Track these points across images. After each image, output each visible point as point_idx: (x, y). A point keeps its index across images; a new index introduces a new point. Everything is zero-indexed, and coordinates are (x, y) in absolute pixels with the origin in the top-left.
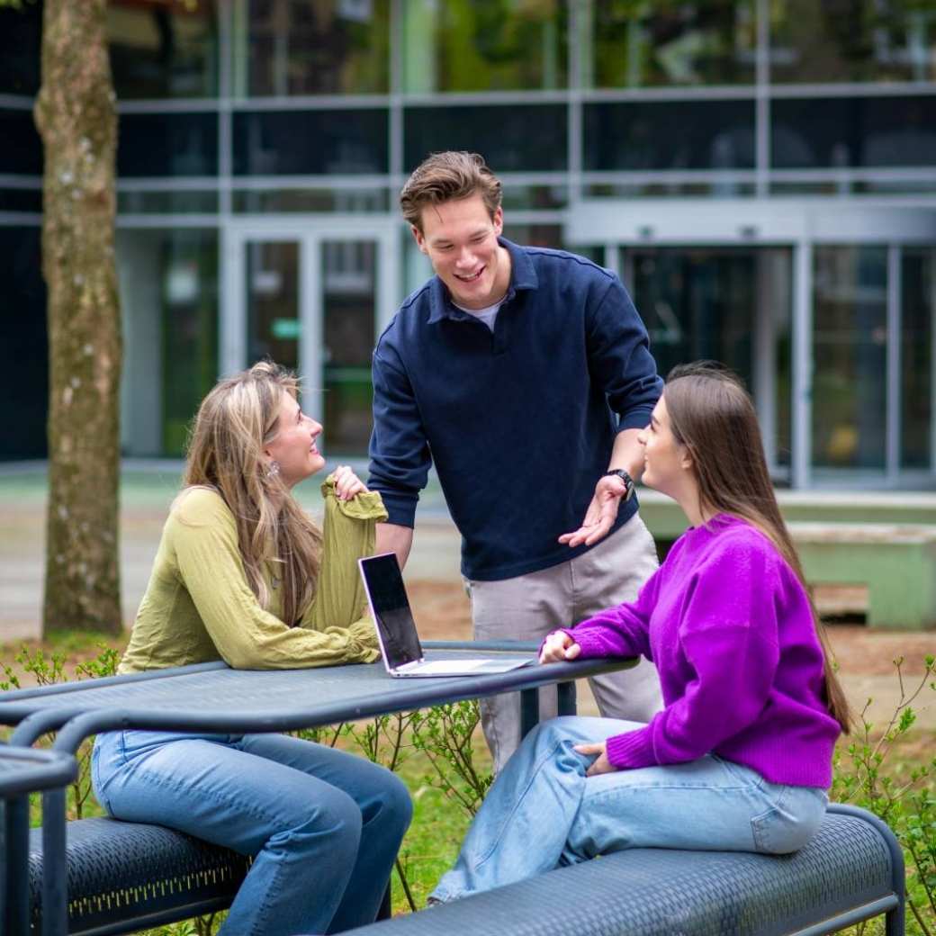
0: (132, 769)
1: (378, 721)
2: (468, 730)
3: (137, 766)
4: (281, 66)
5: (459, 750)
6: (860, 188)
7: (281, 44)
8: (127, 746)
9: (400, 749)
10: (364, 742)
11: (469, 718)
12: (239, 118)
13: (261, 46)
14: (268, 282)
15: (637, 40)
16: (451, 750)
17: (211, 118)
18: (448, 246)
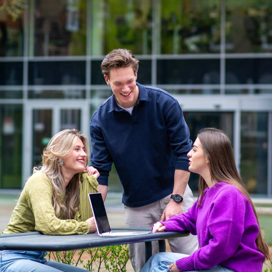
0: (4, 269)
1: (93, 259)
2: (125, 262)
3: (6, 268)
4: (47, 46)
5: (122, 270)
6: (257, 92)
7: (47, 37)
8: (3, 260)
9: (100, 269)
10: (87, 267)
11: (125, 258)
12: (31, 64)
13: (39, 38)
14: (40, 127)
15: (176, 39)
16: (118, 270)
17: (21, 64)
18: (119, 84)
